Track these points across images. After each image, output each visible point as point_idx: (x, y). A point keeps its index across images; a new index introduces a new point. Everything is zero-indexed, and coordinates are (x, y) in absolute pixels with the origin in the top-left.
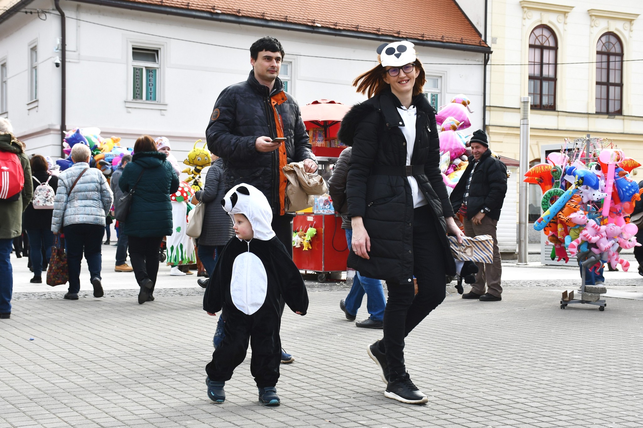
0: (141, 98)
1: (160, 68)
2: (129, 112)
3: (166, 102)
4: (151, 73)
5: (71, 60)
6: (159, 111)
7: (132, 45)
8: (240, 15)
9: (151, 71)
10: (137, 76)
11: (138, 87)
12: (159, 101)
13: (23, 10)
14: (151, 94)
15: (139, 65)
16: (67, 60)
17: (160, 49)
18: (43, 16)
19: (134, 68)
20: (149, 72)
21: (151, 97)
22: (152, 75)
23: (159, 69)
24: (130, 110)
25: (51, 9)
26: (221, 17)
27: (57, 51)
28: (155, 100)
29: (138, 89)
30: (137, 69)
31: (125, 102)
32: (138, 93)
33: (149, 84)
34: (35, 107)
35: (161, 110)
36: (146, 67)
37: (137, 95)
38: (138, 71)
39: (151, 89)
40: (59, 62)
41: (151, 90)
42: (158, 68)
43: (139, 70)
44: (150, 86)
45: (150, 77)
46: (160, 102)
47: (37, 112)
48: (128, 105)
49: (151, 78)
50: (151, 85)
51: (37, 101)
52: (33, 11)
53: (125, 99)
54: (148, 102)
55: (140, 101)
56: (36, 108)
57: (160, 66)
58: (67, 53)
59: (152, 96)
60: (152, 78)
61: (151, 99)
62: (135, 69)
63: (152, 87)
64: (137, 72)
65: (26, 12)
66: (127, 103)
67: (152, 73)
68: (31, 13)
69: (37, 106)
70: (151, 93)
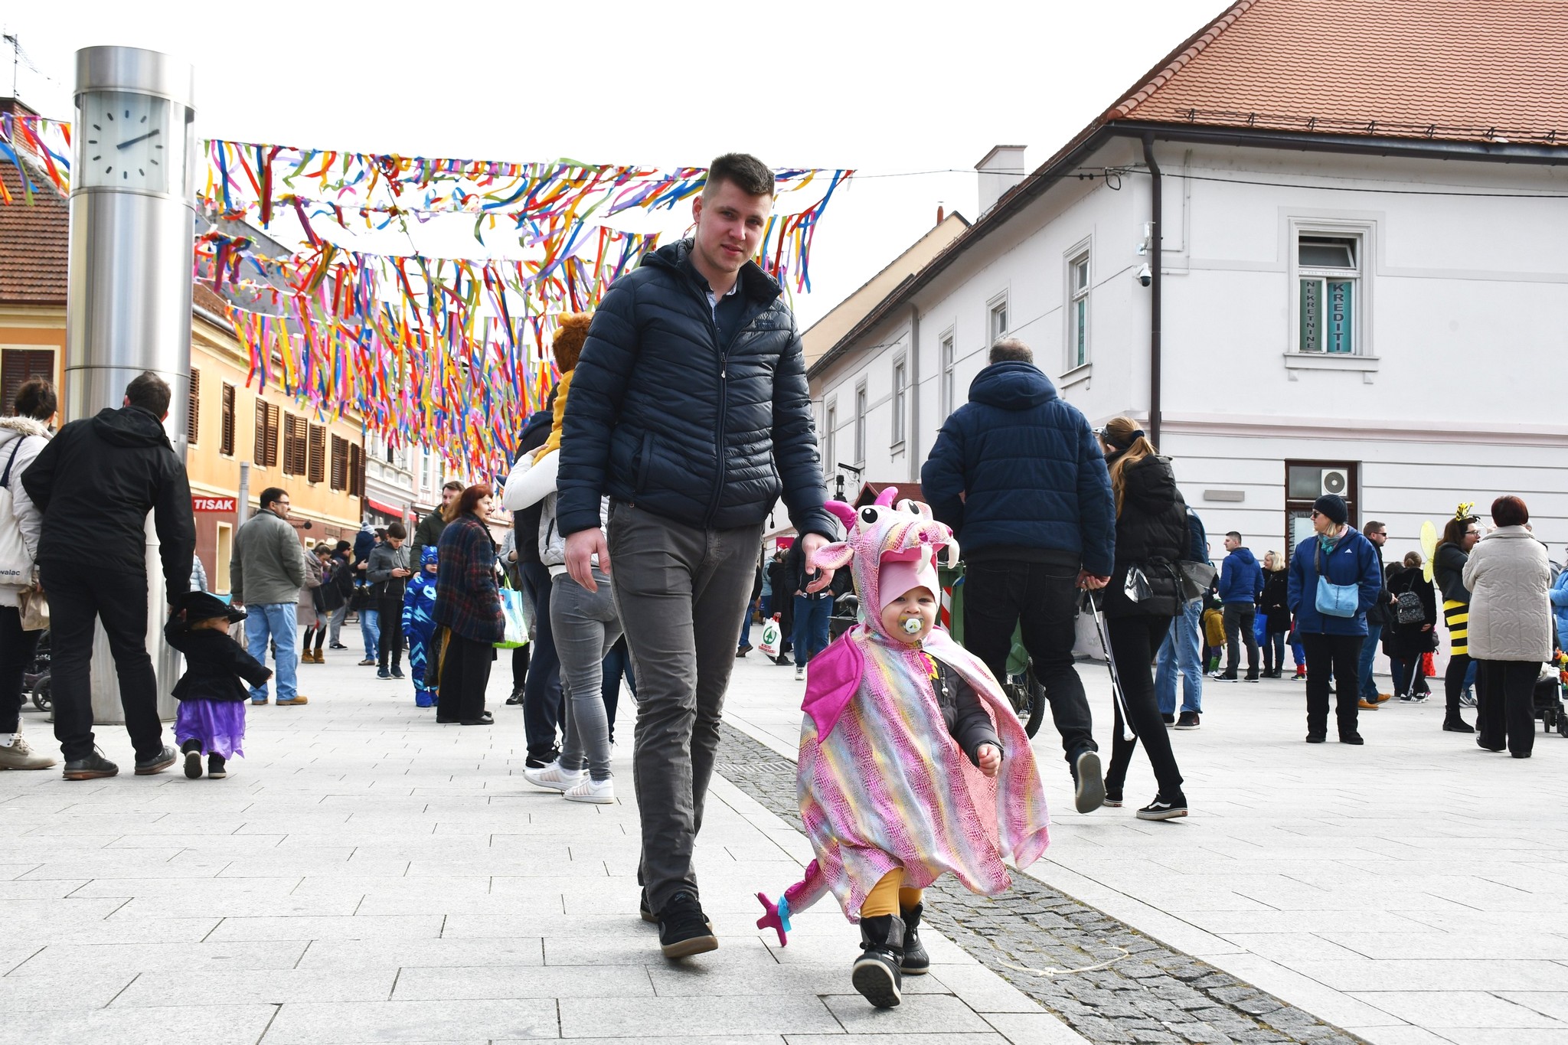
0: (1319, 348)
1: (1361, 278)
2: (1294, 379)
3: (1376, 355)
4: (1338, 292)
5: (1171, 271)
6: (1360, 375)
7: (1300, 231)
8: (1555, 143)
9: (1339, 287)
10: (1308, 298)
11: (1311, 323)
12: (1358, 353)
13: (1076, 172)
14: (1338, 339)
15: (1314, 274)
16: (1163, 271)
17: (1361, 235)
18: (1114, 183)
19: (1302, 282)
20: (1335, 289)
21: (1338, 345)
22: (1342, 296)
23: (1358, 280)
24: (1295, 373)
25: (1133, 164)
26: (1507, 152)
27: (1143, 252)
28: (1349, 350)
29: (1310, 328)
30: (1308, 283)
31: (1285, 356)
32: (1311, 336)
33: (1335, 315)
34: (1082, 380)
35: (1363, 371)
36: (1328, 278)
37: (1309, 341)
38: (1310, 287)
39: (1338, 325)
40: (1149, 274)
41: (1338, 329)
42: (1355, 279)
43: (1313, 285)
44: (1335, 319)
45: (1335, 300)
46: (1361, 354)
47: (1088, 389)
48: (1292, 363)
49: (1338, 301)
50: (1338, 317)
51: (1089, 366)
52: (1094, 172)
53: (1284, 351)
54: (1331, 355)
55: (1316, 353)
56: (1087, 381)
57: (1361, 273)
58: (1163, 255)
59: (1341, 343)
60: (1341, 302)
61: (1338, 349)
62: (1304, 283)
63: (1341, 322)
64: (1309, 290)
65: (1081, 177)
66: (1288, 359)
67: (1342, 290)
68: (1091, 177)
69: (1089, 378)
70: (1338, 335)
